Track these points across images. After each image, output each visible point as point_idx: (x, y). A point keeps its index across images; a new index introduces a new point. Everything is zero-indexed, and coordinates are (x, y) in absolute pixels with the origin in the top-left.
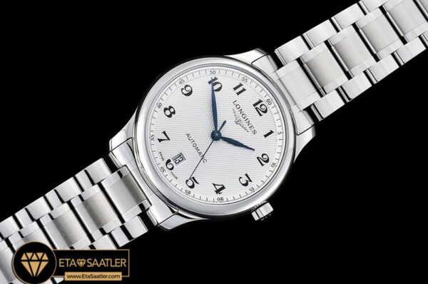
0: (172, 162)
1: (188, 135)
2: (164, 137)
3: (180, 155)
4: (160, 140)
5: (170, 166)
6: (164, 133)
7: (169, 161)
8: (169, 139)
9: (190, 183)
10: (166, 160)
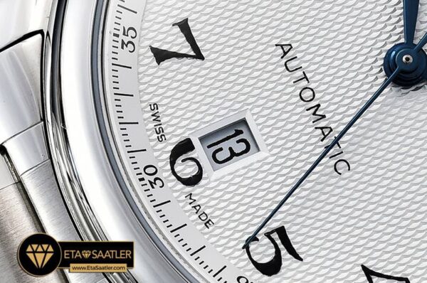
0: (200, 152)
1: (286, 49)
2: (178, 43)
3: (238, 128)
4: (161, 56)
5: (187, 170)
6: (184, 27)
7: (184, 147)
8: (199, 56)
9: (264, 252)
10: (173, 141)
